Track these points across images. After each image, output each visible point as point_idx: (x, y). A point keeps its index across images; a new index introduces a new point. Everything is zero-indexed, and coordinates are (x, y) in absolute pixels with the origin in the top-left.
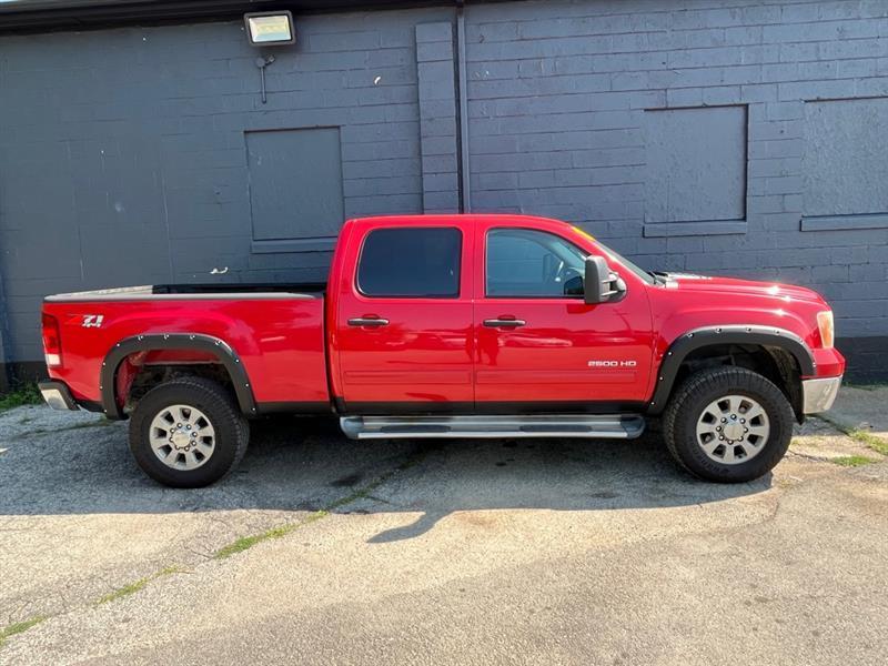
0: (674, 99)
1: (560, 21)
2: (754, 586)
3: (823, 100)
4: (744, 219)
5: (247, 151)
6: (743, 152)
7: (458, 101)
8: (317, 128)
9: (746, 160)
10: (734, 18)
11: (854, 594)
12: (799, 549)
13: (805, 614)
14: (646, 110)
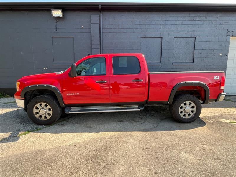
0: (147, 35)
1: (123, 17)
2: (146, 145)
3: (178, 37)
4: (161, 62)
5: (52, 42)
6: (161, 47)
7: (100, 33)
8: (68, 37)
9: (162, 49)
10: (160, 18)
11: (169, 147)
12: (160, 135)
13: (156, 152)
14: (141, 37)
